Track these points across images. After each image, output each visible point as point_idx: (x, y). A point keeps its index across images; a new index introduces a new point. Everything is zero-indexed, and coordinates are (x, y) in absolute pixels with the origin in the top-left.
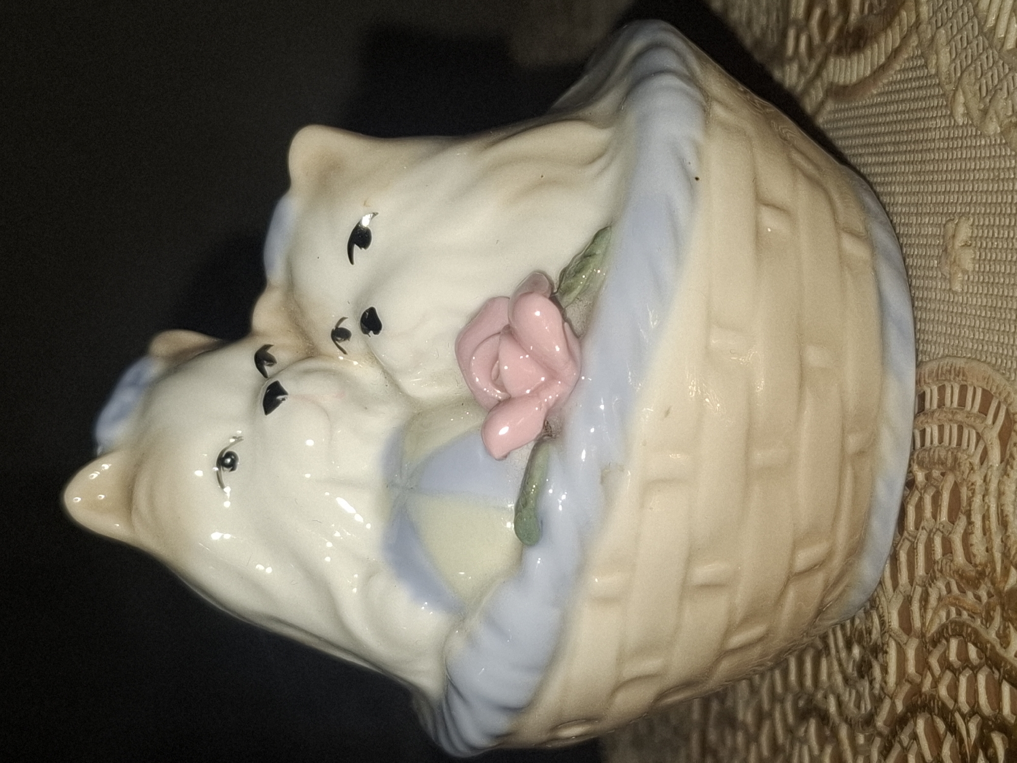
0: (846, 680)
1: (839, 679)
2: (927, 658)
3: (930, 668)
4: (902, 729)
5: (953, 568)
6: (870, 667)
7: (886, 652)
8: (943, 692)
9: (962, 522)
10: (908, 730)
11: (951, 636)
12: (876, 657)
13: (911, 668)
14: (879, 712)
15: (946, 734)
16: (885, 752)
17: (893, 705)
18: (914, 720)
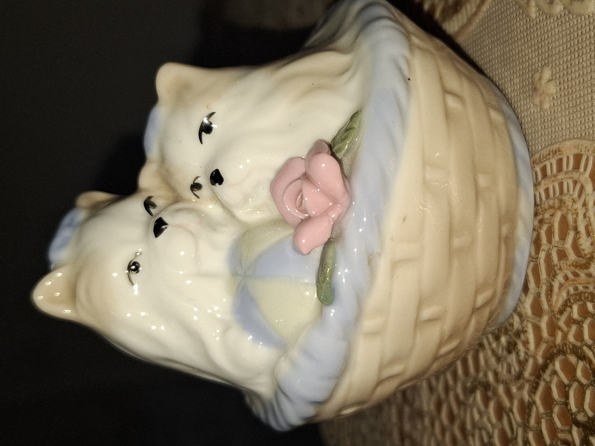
0: (499, 359)
1: (493, 360)
2: (557, 323)
3: (560, 328)
4: (544, 371)
5: (569, 263)
6: (515, 344)
7: (526, 331)
8: (571, 338)
9: (571, 235)
10: (548, 372)
11: (572, 304)
12: (519, 337)
13: (545, 334)
14: (526, 369)
15: (578, 362)
16: (534, 390)
17: (535, 360)
18: (552, 364)
